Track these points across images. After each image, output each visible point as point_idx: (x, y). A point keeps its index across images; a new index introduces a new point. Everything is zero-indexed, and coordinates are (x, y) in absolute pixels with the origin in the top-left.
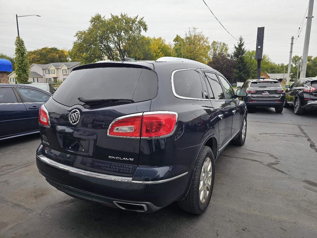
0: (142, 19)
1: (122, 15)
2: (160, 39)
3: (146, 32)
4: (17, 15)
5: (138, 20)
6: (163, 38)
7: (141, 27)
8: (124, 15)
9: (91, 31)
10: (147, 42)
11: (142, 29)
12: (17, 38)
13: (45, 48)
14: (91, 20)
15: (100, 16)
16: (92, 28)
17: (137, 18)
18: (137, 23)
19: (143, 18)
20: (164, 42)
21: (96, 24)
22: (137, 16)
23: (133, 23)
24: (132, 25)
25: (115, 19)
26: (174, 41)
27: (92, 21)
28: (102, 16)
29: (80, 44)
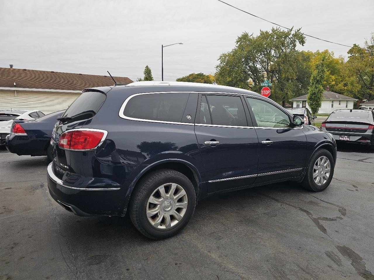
0: (298, 31)
1: (273, 30)
2: (326, 52)
3: (303, 46)
4: (162, 45)
5: (293, 32)
6: (330, 51)
7: (297, 41)
8: (275, 29)
9: (235, 52)
10: (306, 57)
11: (297, 43)
12: (146, 67)
13: (192, 75)
14: (238, 40)
15: (247, 35)
16: (237, 48)
17: (291, 30)
18: (292, 36)
19: (300, 29)
20: (331, 55)
21: (242, 44)
22: (292, 29)
23: (285, 38)
24: (284, 41)
25: (264, 36)
26: (348, 53)
27: (237, 42)
28: (249, 35)
29: (223, 67)
